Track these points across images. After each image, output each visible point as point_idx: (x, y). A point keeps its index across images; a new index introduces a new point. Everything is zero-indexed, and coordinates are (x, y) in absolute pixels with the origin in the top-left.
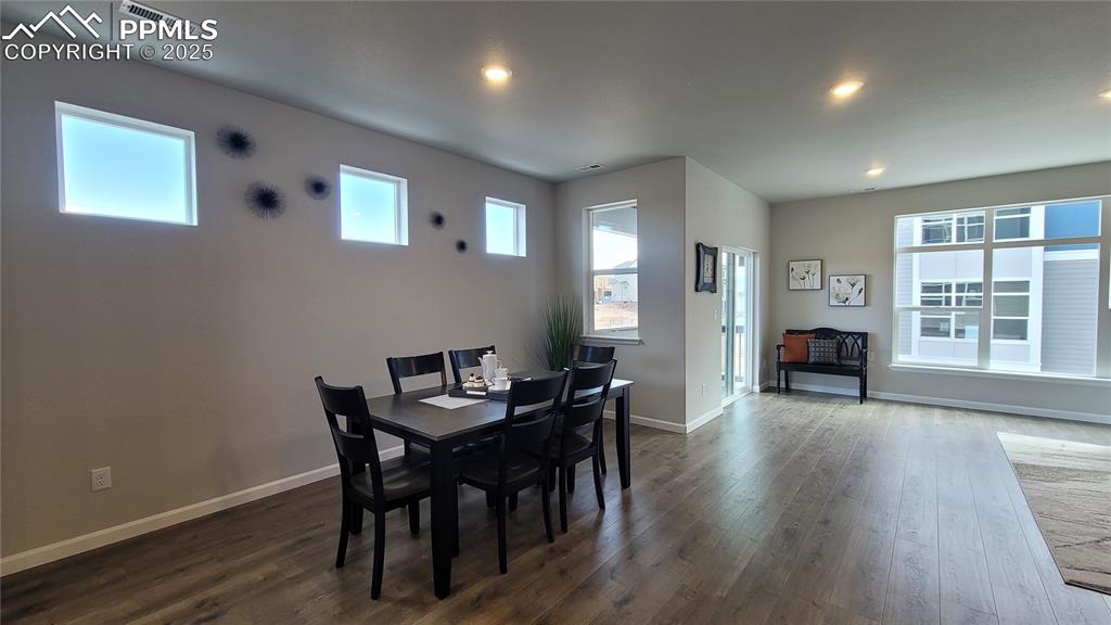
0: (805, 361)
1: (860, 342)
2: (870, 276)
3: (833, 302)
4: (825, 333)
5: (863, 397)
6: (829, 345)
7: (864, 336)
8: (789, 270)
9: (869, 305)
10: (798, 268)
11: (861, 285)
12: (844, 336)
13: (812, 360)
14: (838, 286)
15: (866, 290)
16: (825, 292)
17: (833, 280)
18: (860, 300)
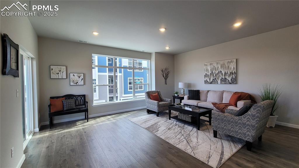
0: (62, 109)
1: (83, 98)
2: (85, 74)
3: (72, 84)
4: (69, 97)
5: (87, 118)
6: (72, 101)
7: (84, 96)
8: (50, 70)
9: (85, 85)
10: (55, 69)
11: (82, 77)
12: (77, 97)
13: (65, 109)
14: (74, 77)
15: (84, 79)
16: (68, 80)
17: (71, 75)
18: (82, 83)
